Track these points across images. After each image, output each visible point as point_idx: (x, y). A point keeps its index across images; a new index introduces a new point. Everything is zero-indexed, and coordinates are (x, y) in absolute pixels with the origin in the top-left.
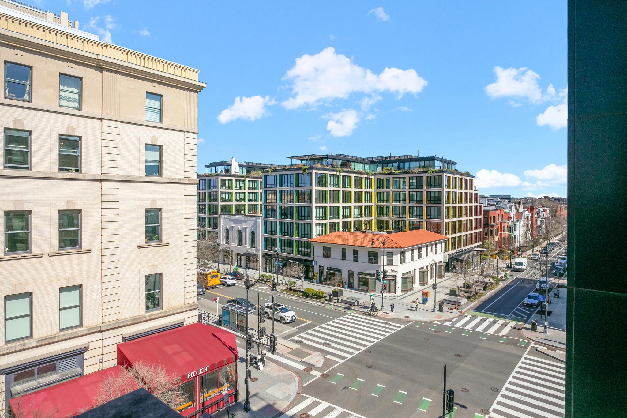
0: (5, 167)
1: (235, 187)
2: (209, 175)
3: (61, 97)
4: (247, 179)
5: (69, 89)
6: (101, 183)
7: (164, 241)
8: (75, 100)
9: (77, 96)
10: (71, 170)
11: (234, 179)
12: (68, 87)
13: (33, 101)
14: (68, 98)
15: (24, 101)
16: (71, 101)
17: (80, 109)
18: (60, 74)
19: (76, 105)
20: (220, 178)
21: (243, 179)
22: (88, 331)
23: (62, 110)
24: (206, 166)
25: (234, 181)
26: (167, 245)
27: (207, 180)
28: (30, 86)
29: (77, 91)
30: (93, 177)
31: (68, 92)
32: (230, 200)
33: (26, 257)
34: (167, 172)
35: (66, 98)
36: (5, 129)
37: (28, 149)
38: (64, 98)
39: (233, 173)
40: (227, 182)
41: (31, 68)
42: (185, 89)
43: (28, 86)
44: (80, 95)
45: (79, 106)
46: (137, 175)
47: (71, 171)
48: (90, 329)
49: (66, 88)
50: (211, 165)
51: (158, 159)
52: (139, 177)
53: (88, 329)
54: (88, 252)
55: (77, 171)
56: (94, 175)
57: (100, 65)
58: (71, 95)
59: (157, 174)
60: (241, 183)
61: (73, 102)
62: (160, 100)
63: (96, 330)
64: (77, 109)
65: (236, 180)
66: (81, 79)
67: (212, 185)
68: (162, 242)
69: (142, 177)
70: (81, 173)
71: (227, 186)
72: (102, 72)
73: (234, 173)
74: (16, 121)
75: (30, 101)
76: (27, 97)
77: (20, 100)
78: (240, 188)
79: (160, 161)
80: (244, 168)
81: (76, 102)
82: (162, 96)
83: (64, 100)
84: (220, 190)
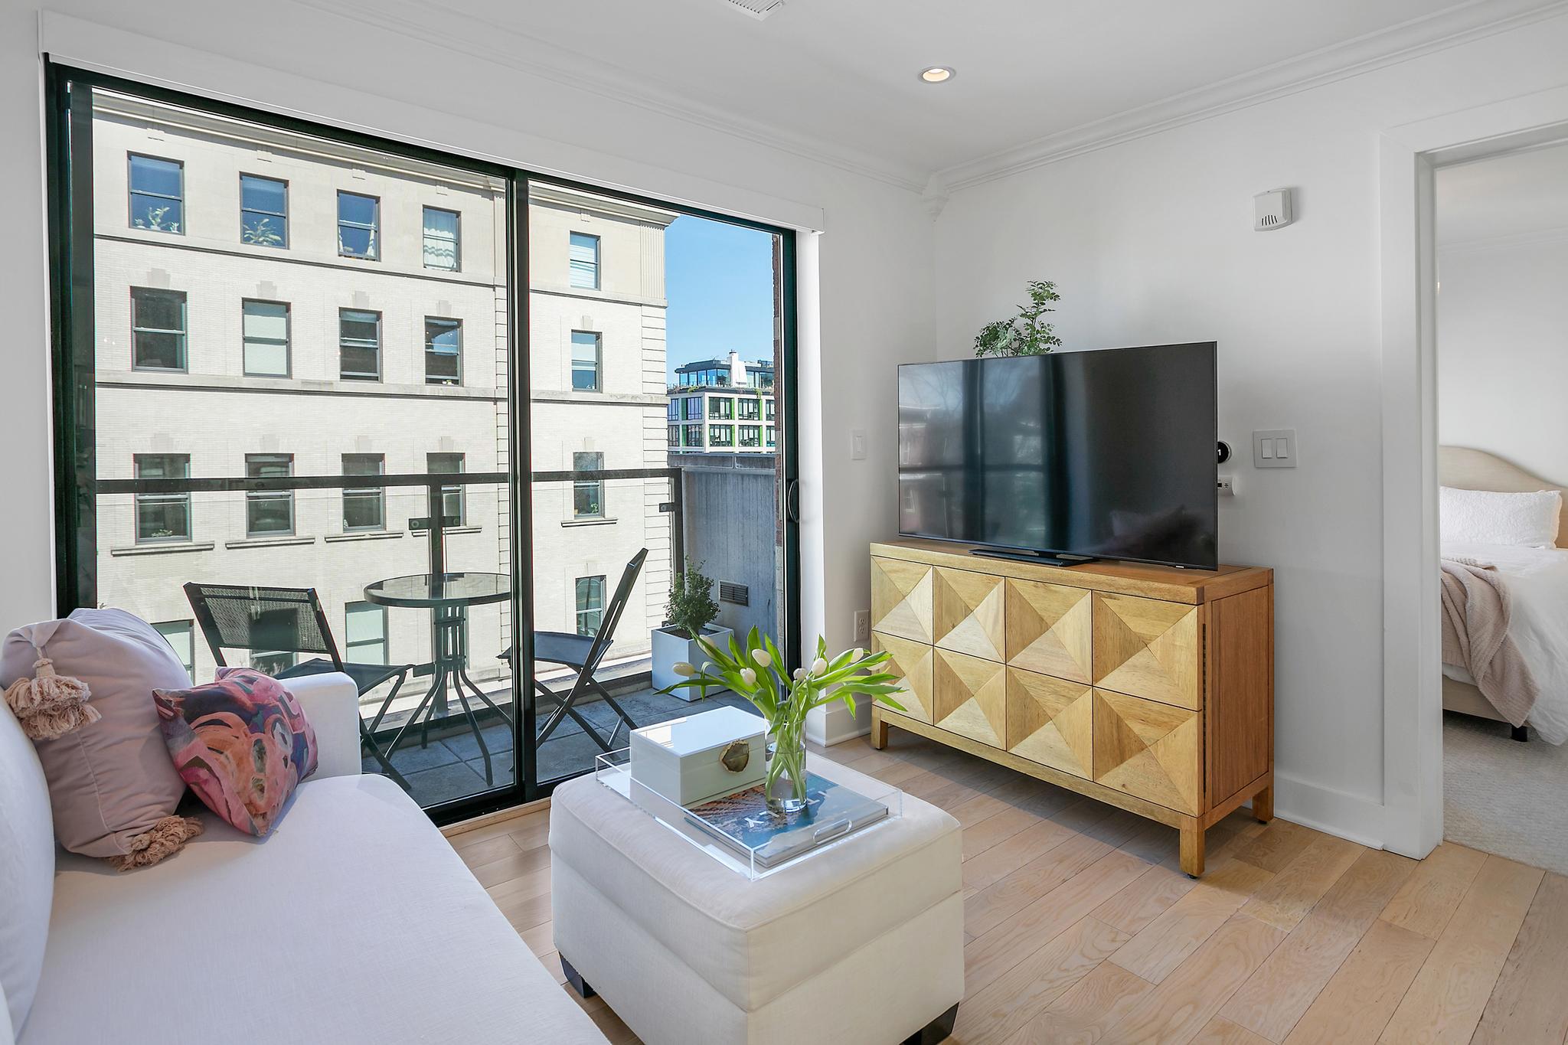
0: (343, 377)
1: (740, 415)
2: (685, 390)
3: (425, 248)
4: (764, 398)
5: (439, 234)
6: (495, 404)
7: (609, 515)
8: (447, 252)
9: (451, 246)
10: (445, 380)
11: (736, 397)
12: (436, 230)
13: (382, 259)
14: (437, 250)
15: (367, 259)
16: (441, 255)
17: (458, 270)
18: (425, 207)
19: (450, 262)
20: (708, 395)
21: (754, 397)
22: (479, 676)
23: (428, 272)
24: (678, 371)
25: (736, 401)
26: (613, 522)
27: (680, 401)
28: (376, 232)
29: (451, 236)
30: (483, 392)
31: (437, 238)
32: (729, 442)
33: (378, 537)
34: (613, 384)
35: (433, 250)
36: (342, 310)
37: (375, 343)
38: (430, 251)
39: (734, 385)
40: (722, 404)
41: (377, 199)
42: (640, 223)
43: (372, 232)
44: (458, 243)
45: (455, 264)
46: (558, 388)
47: (444, 383)
48: (482, 673)
49: (433, 232)
50: (688, 369)
51: (594, 359)
52: (561, 393)
53: (478, 673)
54: (477, 530)
55: (455, 382)
56: (484, 390)
57: (490, 187)
58: (441, 245)
59: (594, 387)
60: (751, 405)
61: (445, 256)
62: (594, 246)
63: (491, 676)
64: (452, 269)
65: (741, 400)
66: (458, 214)
67: (691, 410)
68: (604, 517)
69: (566, 393)
70: (463, 386)
71: (722, 412)
72: (493, 200)
73: (737, 386)
74: (357, 295)
75: (377, 258)
76: (371, 252)
77: (361, 258)
78: (750, 416)
79: (598, 363)
80: (757, 374)
81: (451, 256)
82: (598, 238)
83: (430, 254)
84: (708, 422)
